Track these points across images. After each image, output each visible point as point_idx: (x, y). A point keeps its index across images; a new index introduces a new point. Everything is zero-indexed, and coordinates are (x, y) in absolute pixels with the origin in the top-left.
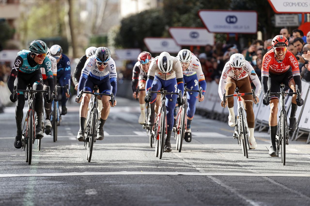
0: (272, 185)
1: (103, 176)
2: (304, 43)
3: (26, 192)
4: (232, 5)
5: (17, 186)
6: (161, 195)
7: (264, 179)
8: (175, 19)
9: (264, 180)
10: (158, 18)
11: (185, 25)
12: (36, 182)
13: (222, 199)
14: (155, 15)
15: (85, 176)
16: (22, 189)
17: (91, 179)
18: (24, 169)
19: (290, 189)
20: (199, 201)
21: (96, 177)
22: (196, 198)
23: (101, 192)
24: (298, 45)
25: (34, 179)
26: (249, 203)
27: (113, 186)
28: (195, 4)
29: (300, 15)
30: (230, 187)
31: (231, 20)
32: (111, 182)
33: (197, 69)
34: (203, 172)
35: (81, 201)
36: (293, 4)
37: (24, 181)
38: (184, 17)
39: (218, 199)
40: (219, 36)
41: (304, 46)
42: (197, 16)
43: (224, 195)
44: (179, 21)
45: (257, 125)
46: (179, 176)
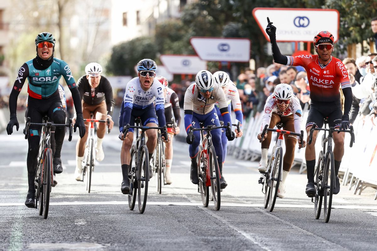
0: (264, 215)
1: (93, 206)
2: (297, 71)
3: (14, 221)
4: (224, 33)
5: (6, 216)
6: (151, 226)
7: (255, 209)
8: (166, 47)
9: (255, 211)
10: (149, 46)
11: (177, 53)
12: (24, 212)
13: (214, 230)
14: (146, 42)
15: (74, 205)
16: (11, 219)
17: (81, 209)
18: (12, 198)
19: (282, 220)
20: (190, 232)
21: (86, 207)
22: (187, 228)
23: (91, 222)
24: (292, 73)
25: (22, 208)
26: (240, 233)
27: (102, 216)
28: (187, 31)
29: (294, 44)
30: (221, 218)
31: (223, 49)
32: (100, 212)
33: (233, 95)
34: (194, 202)
35: (70, 231)
36: (286, 32)
37: (12, 210)
38: (176, 45)
39: (209, 230)
40: (211, 64)
41: (297, 73)
42: (189, 43)
43: (215, 226)
44: (170, 48)
45: (249, 155)
46: (170, 206)
